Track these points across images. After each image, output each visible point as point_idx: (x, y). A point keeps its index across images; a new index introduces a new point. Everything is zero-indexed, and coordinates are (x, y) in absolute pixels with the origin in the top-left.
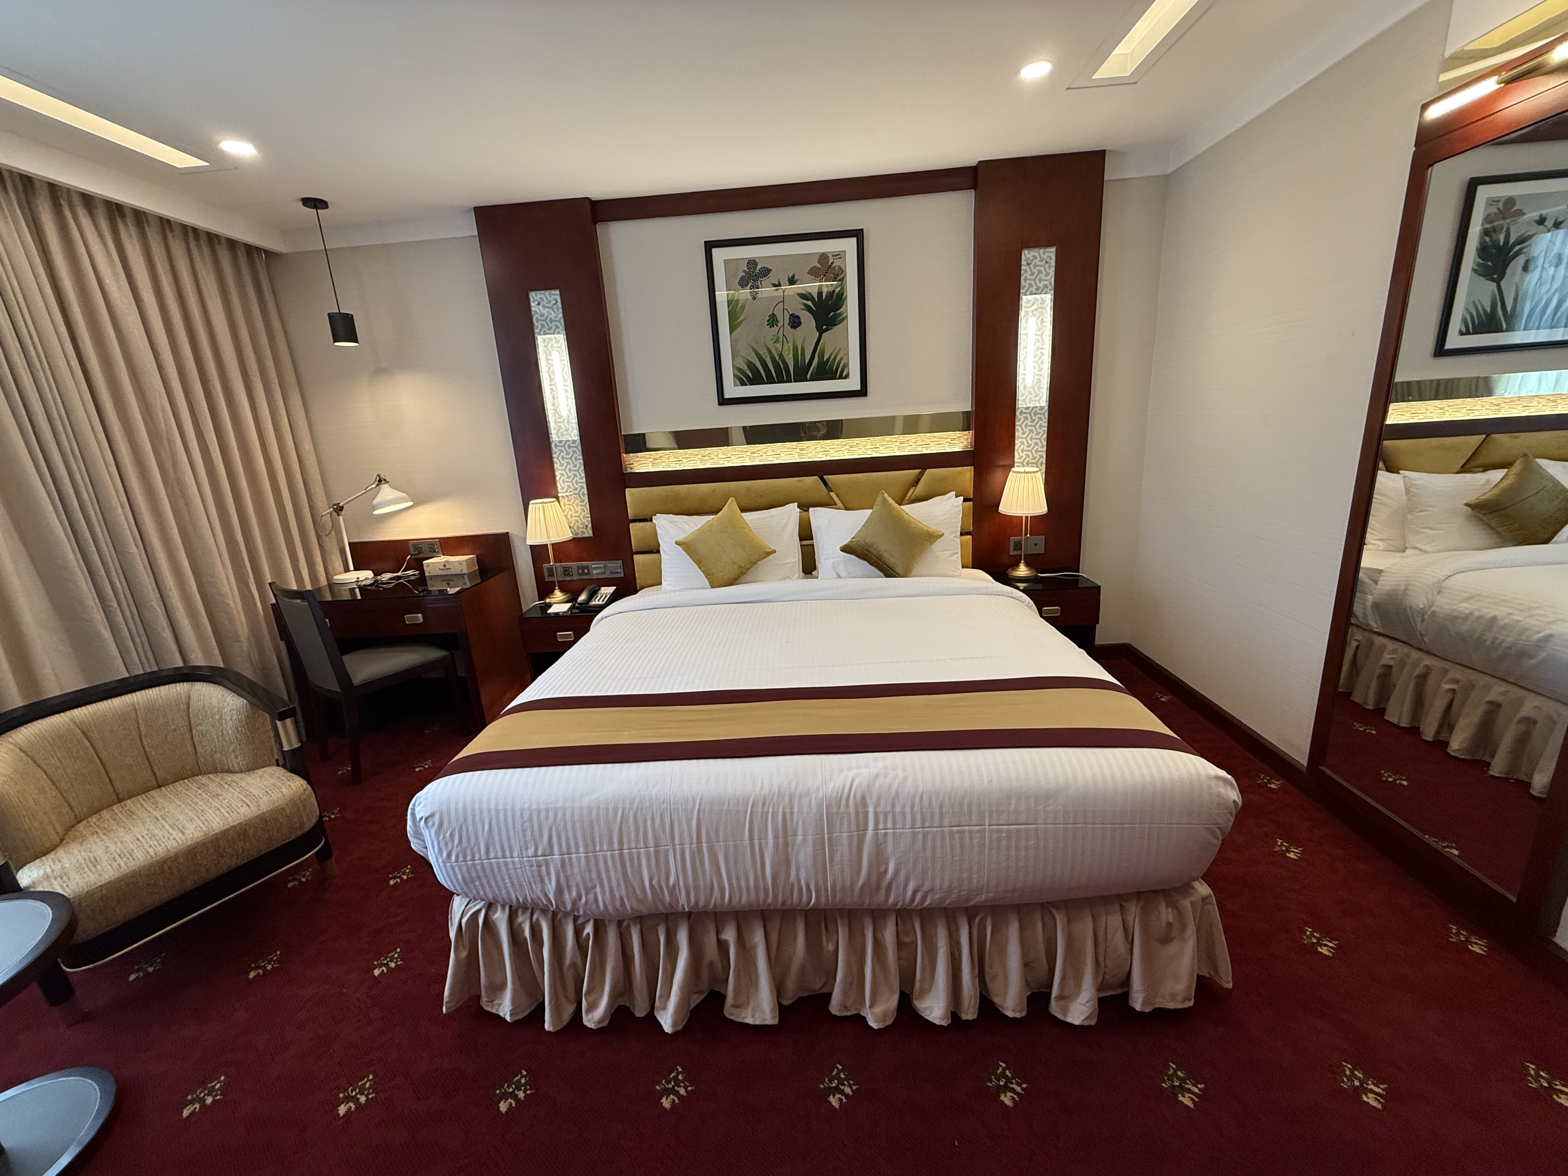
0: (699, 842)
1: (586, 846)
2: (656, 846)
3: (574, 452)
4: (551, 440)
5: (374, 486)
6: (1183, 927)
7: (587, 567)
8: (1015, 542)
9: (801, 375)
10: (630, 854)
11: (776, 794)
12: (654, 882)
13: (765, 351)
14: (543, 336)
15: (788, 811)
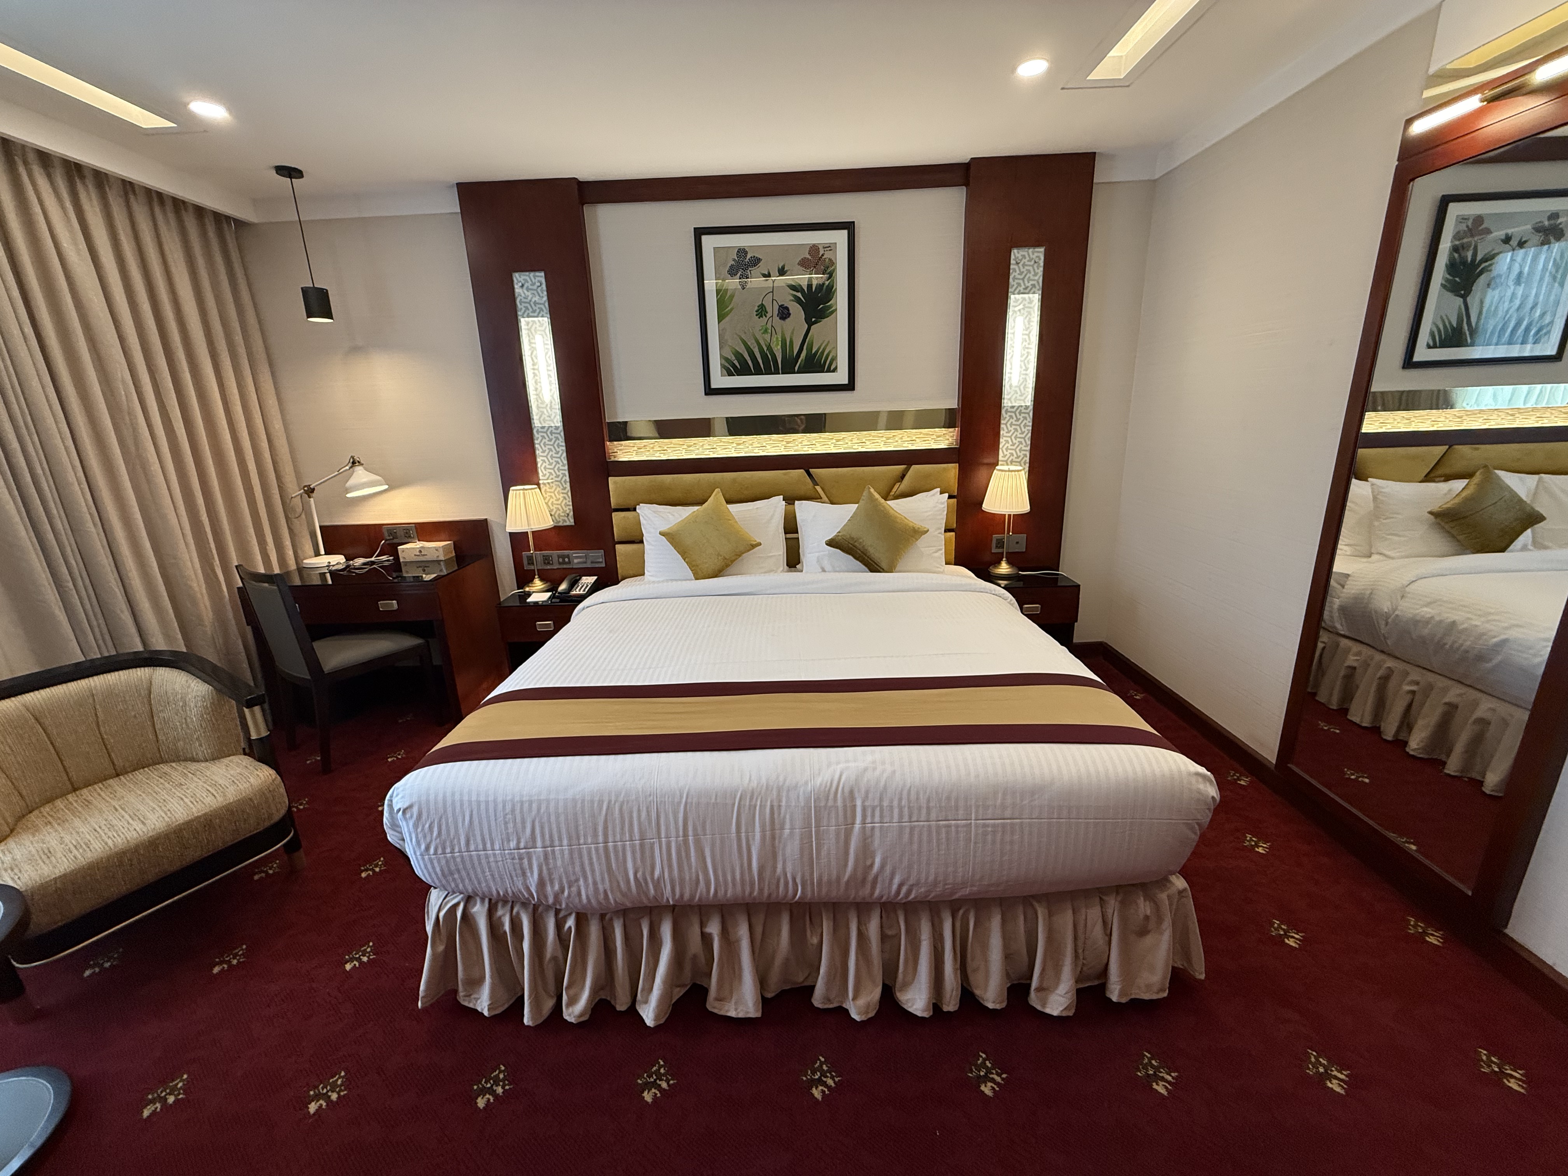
0: (685, 835)
1: (570, 838)
2: (642, 839)
3: (557, 438)
4: (533, 426)
5: (347, 468)
6: (1160, 920)
7: (568, 556)
8: (997, 540)
9: (788, 368)
10: (615, 847)
11: (764, 788)
12: (639, 875)
13: (754, 341)
14: (527, 319)
15: (775, 804)
